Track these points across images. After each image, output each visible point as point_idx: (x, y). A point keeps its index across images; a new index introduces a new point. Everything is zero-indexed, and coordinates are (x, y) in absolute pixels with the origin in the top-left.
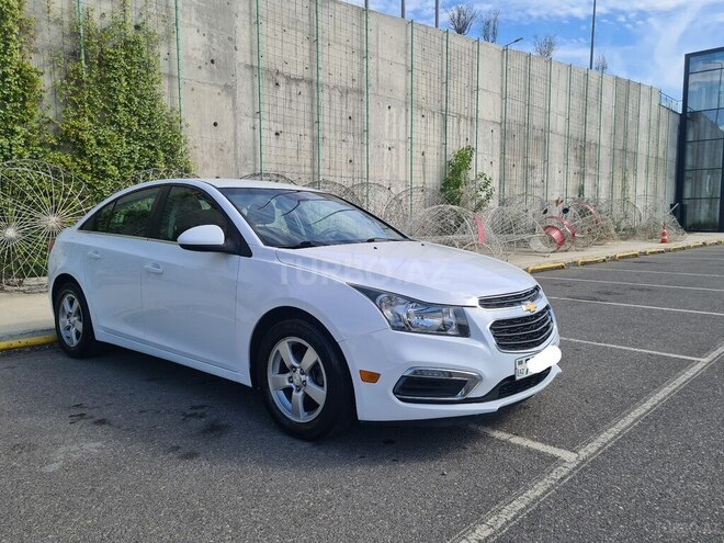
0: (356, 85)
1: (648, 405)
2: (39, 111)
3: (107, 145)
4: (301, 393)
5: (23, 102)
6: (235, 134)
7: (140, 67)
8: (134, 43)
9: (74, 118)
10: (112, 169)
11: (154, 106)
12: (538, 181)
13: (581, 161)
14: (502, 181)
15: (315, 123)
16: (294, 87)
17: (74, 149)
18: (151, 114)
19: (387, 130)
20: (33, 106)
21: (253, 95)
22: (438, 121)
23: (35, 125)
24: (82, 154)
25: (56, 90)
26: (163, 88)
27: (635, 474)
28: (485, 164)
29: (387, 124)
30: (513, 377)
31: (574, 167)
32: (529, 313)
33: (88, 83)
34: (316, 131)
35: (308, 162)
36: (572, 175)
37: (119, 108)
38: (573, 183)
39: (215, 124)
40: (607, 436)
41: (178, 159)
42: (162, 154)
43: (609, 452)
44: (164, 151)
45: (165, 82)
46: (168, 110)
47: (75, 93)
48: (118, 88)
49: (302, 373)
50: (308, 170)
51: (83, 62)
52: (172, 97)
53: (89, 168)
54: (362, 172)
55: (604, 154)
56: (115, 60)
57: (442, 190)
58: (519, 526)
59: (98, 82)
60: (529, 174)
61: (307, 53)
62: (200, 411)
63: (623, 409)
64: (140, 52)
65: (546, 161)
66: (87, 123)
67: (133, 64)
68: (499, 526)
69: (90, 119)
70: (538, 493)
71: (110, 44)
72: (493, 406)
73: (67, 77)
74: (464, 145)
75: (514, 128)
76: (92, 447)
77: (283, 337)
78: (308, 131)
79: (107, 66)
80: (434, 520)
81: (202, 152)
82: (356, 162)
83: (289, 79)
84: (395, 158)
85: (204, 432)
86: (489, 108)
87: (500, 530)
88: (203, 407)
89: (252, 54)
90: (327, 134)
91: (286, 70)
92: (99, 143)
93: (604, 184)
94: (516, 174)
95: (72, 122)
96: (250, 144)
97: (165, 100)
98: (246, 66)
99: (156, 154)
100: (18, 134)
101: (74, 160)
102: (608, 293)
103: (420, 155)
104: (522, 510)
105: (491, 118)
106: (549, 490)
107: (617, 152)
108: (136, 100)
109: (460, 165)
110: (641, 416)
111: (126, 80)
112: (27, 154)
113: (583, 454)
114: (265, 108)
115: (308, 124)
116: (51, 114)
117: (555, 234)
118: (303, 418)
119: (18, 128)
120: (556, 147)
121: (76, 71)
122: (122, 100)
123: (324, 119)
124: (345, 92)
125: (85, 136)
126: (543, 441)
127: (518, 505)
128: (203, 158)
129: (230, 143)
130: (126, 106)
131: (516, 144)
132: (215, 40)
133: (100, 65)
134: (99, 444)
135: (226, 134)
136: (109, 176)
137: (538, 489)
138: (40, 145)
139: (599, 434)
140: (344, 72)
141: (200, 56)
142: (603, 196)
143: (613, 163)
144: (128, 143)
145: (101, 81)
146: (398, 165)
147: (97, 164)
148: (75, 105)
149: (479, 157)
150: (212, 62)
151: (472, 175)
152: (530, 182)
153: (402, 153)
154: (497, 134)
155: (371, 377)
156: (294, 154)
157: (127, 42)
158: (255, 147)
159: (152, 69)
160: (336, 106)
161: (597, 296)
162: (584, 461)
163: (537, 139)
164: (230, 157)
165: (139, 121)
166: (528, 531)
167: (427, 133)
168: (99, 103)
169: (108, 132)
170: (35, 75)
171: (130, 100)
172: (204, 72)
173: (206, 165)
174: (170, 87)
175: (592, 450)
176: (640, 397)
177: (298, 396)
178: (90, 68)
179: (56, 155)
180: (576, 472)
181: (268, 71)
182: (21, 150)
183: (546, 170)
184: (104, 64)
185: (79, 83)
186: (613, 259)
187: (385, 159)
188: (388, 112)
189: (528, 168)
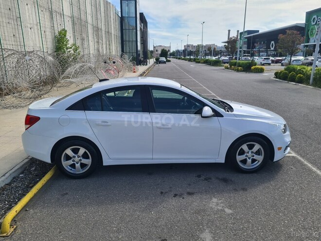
12: (86, 46)
19: (28, 18)
22: (48, 14)
54: (20, 42)
60: (83, 43)
65: (87, 36)
74: (59, 27)
75: (76, 20)
82: (16, 36)
84: (33, 34)
86: (67, 11)
105: (68, 14)
153: (36, 31)
154: (70, 22)
167: (45, 20)
187: (29, 34)
188: (26, 7)
189: (83, 39)
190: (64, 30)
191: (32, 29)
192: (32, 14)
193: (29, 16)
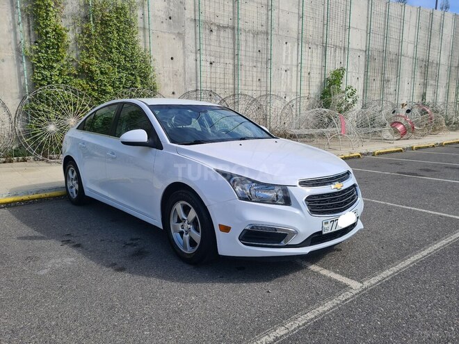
0: (264, 29)
1: (425, 253)
2: (67, 54)
3: (106, 73)
4: (188, 235)
5: (58, 49)
6: (184, 64)
7: (125, 24)
8: (121, 9)
9: (87, 57)
10: (110, 89)
11: (134, 48)
12: (392, 90)
13: (425, 75)
14: (365, 91)
15: (235, 56)
16: (222, 32)
17: (88, 76)
18: (132, 53)
19: (284, 58)
20: (63, 51)
21: (196, 39)
22: (320, 50)
23: (65, 63)
24: (92, 79)
25: (76, 40)
26: (139, 36)
27: (398, 300)
28: (353, 80)
29: (284, 54)
30: (321, 232)
31: (419, 79)
32: (336, 190)
33: (94, 35)
34: (236, 61)
35: (231, 81)
36: (417, 85)
37: (113, 50)
38: (418, 91)
39: (172, 59)
40: (387, 273)
41: (149, 81)
42: (139, 78)
43: (385, 284)
44: (140, 76)
45: (141, 33)
46: (143, 50)
47: (87, 42)
48: (112, 38)
49: (189, 224)
50: (232, 86)
51: (92, 22)
52: (145, 42)
53: (96, 88)
54: (267, 87)
55: (443, 71)
56: (110, 20)
57: (321, 98)
58: (306, 330)
59: (101, 35)
60: (385, 85)
61: (231, 10)
62: (134, 242)
63: (406, 254)
64: (125, 15)
65: (398, 76)
66: (95, 61)
67: (121, 22)
68: (293, 328)
69: (97, 58)
70: (326, 309)
71: (108, 11)
72: (306, 250)
73: (82, 32)
74: (338, 67)
75: (376, 54)
76: (68, 261)
77: (178, 201)
78: (231, 61)
79: (106, 24)
80: (253, 321)
81: (164, 76)
82: (262, 80)
83: (219, 26)
84: (289, 77)
85: (133, 255)
86: (357, 40)
87: (292, 331)
88: (137, 239)
89: (195, 11)
90: (243, 63)
91: (217, 21)
92: (102, 73)
93: (441, 92)
94: (376, 85)
95: (86, 60)
96: (194, 71)
97: (141, 44)
98: (191, 20)
99: (135, 78)
100: (55, 68)
101: (87, 83)
102: (428, 170)
103: (306, 75)
104: (312, 319)
105: (359, 47)
106: (334, 307)
107: (453, 68)
108: (123, 45)
109: (335, 80)
110: (417, 260)
111: (117, 33)
112: (60, 81)
113: (366, 284)
114: (203, 47)
115: (231, 56)
116: (74, 56)
117: (400, 128)
118: (189, 250)
119: (55, 65)
120: (406, 66)
121: (87, 29)
122: (115, 46)
123: (242, 53)
124: (256, 34)
125: (93, 68)
126: (342, 274)
127: (310, 315)
128: (164, 80)
129: (181, 70)
130: (117, 49)
131: (376, 64)
132: (172, 4)
133: (101, 24)
134: (73, 259)
135: (178, 64)
136: (108, 93)
137: (327, 306)
138: (68, 75)
139: (383, 271)
140: (255, 20)
141: (163, 15)
142: (441, 99)
143: (450, 76)
144: (119, 72)
145: (102, 34)
146: (291, 82)
147: (101, 86)
148: (87, 50)
149: (349, 75)
150: (170, 18)
151: (343, 87)
152: (386, 91)
153: (294, 74)
154: (363, 58)
155: (226, 229)
156: (222, 76)
157: (117, 9)
158: (197, 73)
159: (133, 24)
160: (250, 44)
161: (418, 172)
162: (365, 289)
163: (392, 61)
164: (181, 79)
165: (125, 58)
166: (310, 334)
167: (312, 59)
168: (102, 48)
169: (106, 65)
170: (64, 32)
171: (120, 45)
172: (165, 25)
173: (166, 85)
174: (144, 36)
175: (373, 282)
176: (422, 246)
177: (186, 237)
178: (96, 26)
179: (77, 81)
180: (356, 296)
181: (205, 22)
182: (57, 78)
183: (398, 82)
184: (104, 23)
185: (89, 36)
186: (441, 145)
187: (282, 78)
188: (285, 46)
189: (385, 81)
190: (343, 69)
191: (288, 72)
192: (292, 53)
193: (287, 56)
